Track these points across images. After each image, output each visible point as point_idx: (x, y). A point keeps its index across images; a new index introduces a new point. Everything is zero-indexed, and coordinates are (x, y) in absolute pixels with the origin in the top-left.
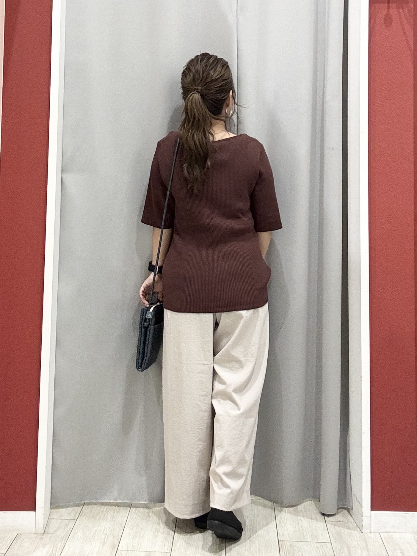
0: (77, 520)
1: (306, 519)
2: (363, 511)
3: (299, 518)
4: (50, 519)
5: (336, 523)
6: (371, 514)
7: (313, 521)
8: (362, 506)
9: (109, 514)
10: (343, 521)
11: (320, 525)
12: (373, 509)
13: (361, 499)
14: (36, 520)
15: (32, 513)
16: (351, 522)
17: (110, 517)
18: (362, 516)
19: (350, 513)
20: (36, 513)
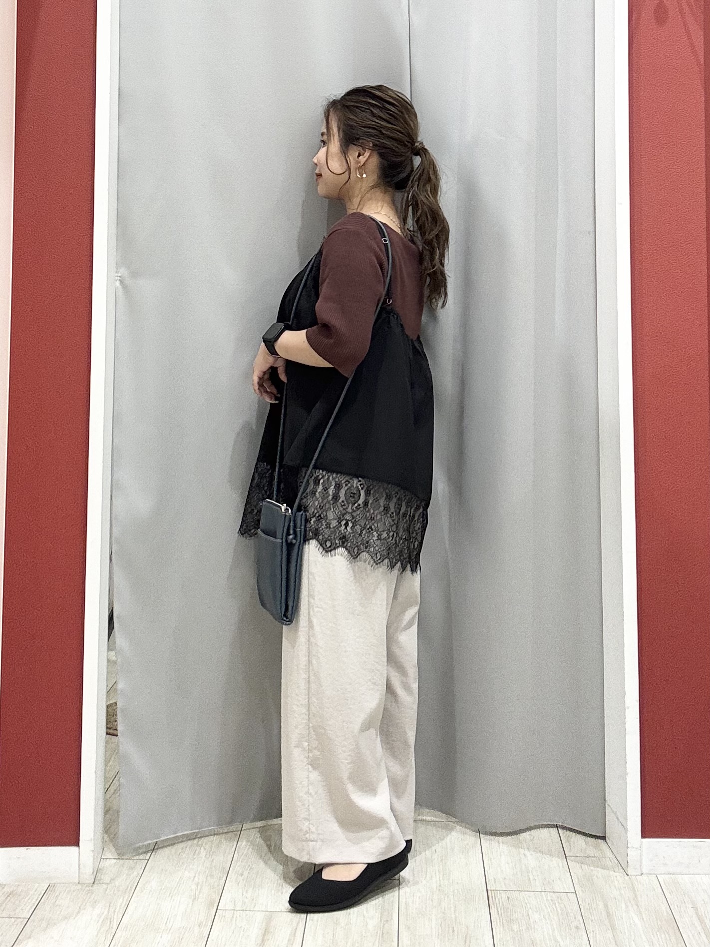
0: (148, 860)
1: (533, 853)
2: (629, 839)
3: (522, 851)
4: (104, 859)
5: (584, 859)
6: (642, 843)
7: (546, 856)
8: (626, 830)
9: (202, 848)
10: (595, 857)
11: (556, 863)
12: (644, 835)
13: (626, 819)
14: (79, 861)
15: (73, 849)
16: (609, 858)
17: (204, 854)
18: (628, 847)
19: (606, 841)
20: (79, 849)
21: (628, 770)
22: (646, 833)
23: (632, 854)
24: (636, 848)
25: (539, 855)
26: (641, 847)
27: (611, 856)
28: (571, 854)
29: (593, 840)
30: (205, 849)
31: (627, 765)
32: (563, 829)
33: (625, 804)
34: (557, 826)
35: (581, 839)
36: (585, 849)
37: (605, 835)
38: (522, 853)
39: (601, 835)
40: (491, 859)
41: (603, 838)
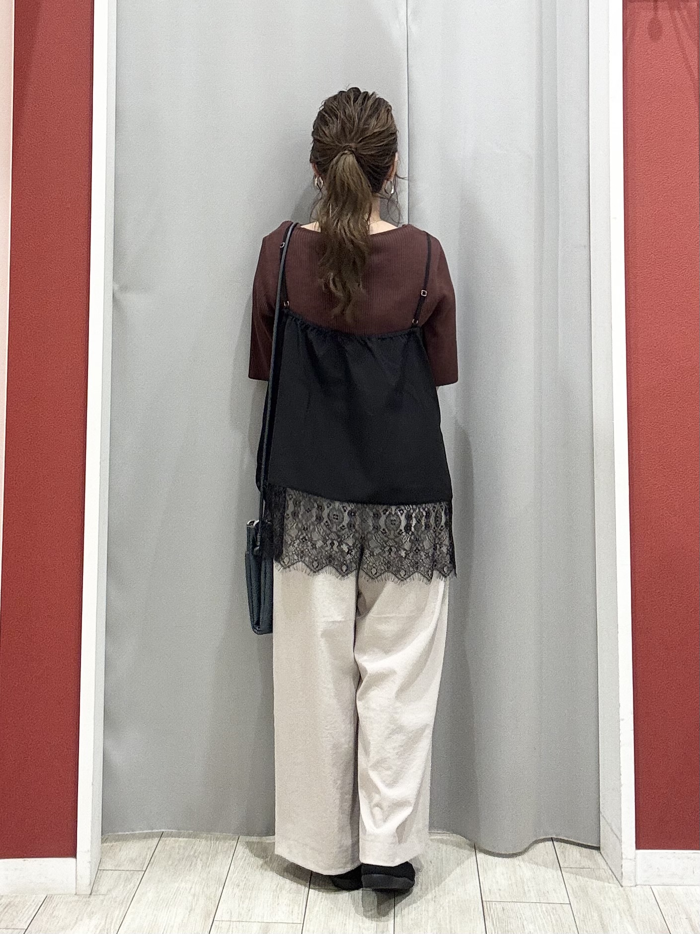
0: (145, 871)
1: (528, 864)
2: (623, 850)
4: (101, 870)
5: (578, 871)
6: (636, 855)
7: (540, 867)
8: (620, 841)
9: (199, 860)
10: (589, 868)
11: (552, 874)
12: (639, 846)
13: (620, 830)
14: (76, 873)
15: (71, 860)
16: (604, 869)
17: (200, 865)
18: (622, 858)
19: (600, 853)
20: (76, 860)
21: (622, 782)
22: (640, 844)
23: (627, 866)
24: (631, 859)
25: (534, 866)
26: (635, 859)
27: (606, 867)
28: (566, 865)
29: (588, 850)
30: (201, 860)
31: (622, 777)
32: (557, 841)
33: (619, 816)
34: (552, 839)
35: (575, 850)
36: (580, 861)
37: (600, 844)
38: (517, 864)
39: (595, 845)
40: (486, 870)
41: (598, 848)
